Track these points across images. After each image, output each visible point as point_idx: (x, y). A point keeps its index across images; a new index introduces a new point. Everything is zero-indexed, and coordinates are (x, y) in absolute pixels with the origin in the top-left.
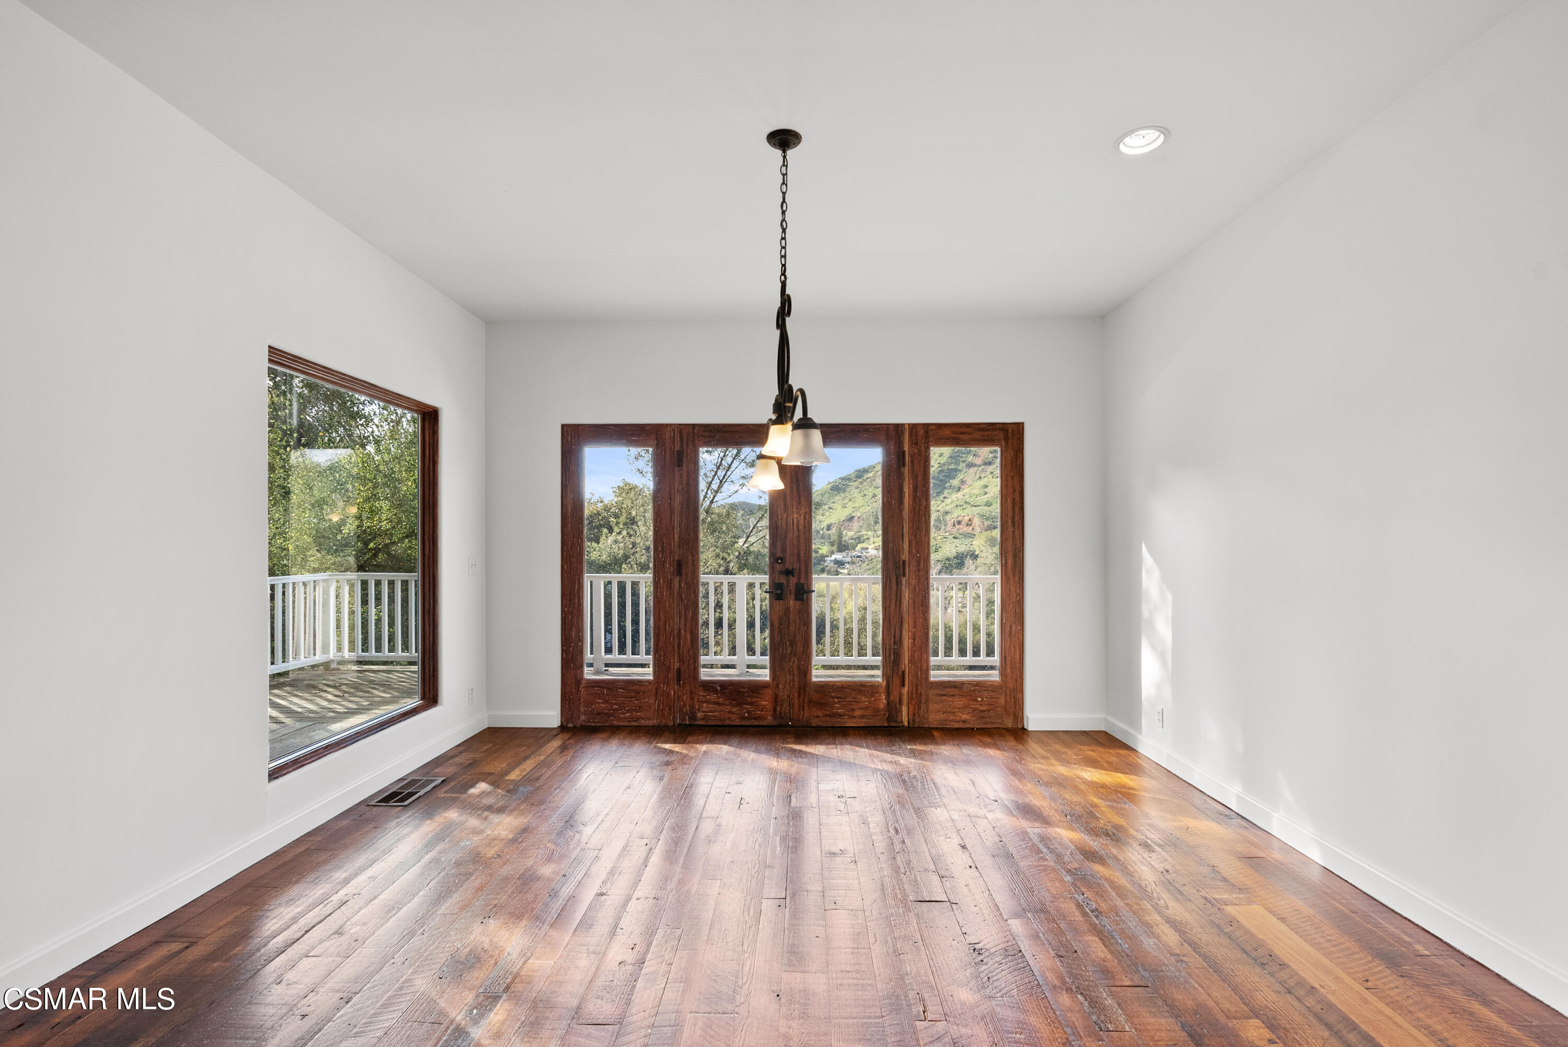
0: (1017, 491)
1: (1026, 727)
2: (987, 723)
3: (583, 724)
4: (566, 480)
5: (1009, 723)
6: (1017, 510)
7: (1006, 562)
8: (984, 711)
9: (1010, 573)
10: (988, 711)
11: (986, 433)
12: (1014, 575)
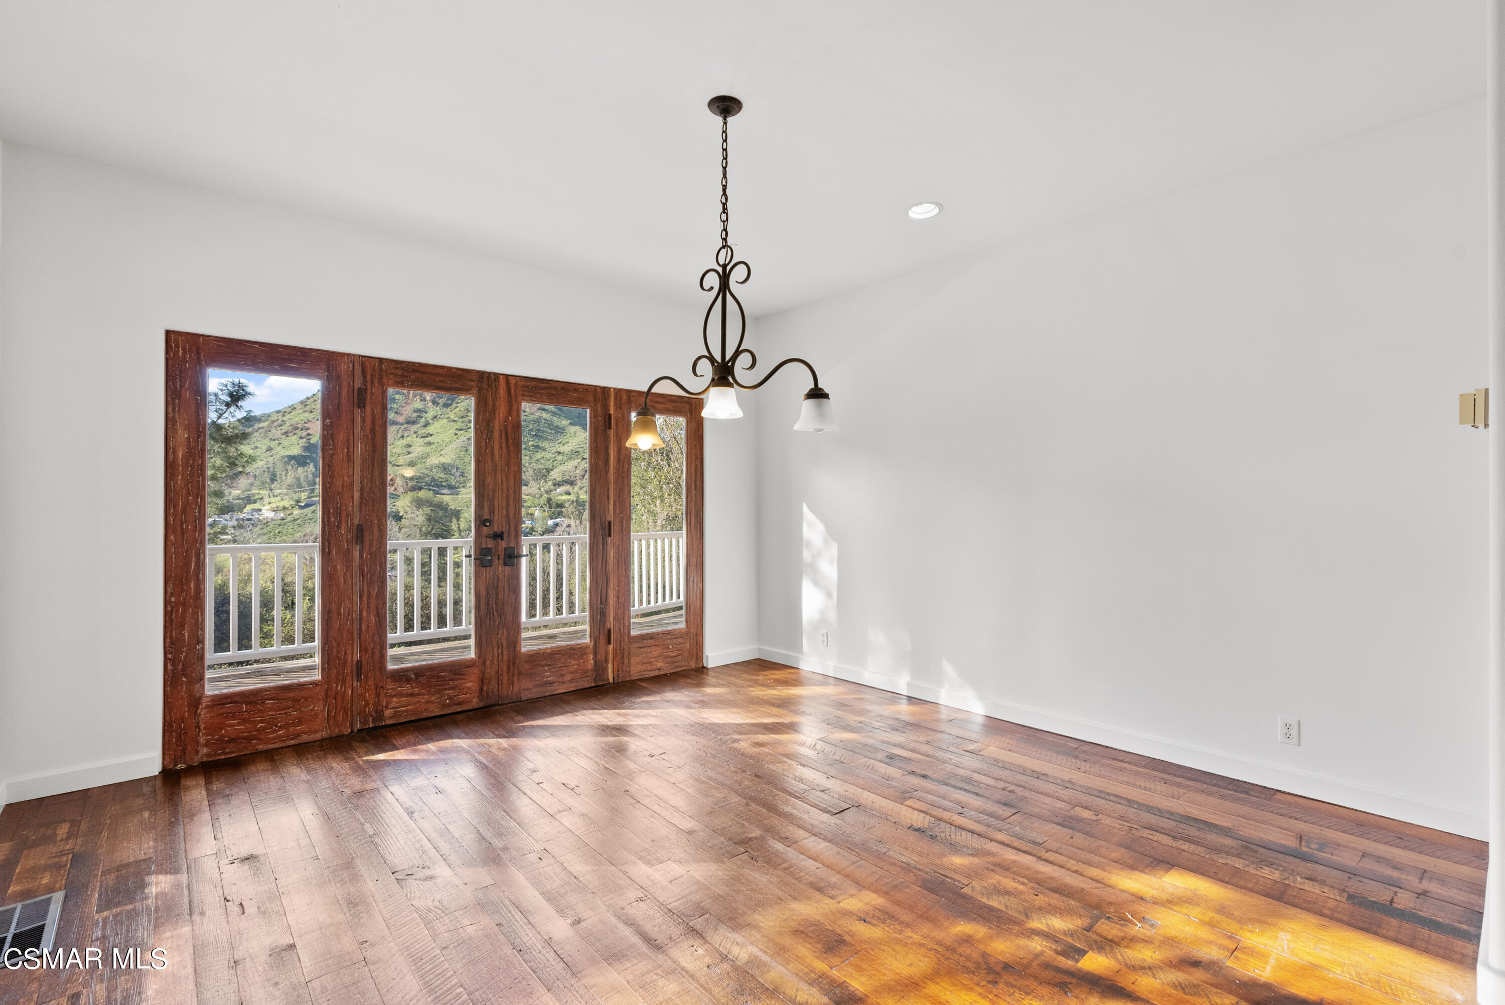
0: (699, 458)
1: (705, 665)
2: (676, 667)
3: (205, 759)
4: (174, 410)
5: (693, 665)
6: (698, 475)
7: (690, 522)
8: (674, 657)
9: (693, 529)
10: (677, 656)
11: (676, 404)
12: (696, 532)
